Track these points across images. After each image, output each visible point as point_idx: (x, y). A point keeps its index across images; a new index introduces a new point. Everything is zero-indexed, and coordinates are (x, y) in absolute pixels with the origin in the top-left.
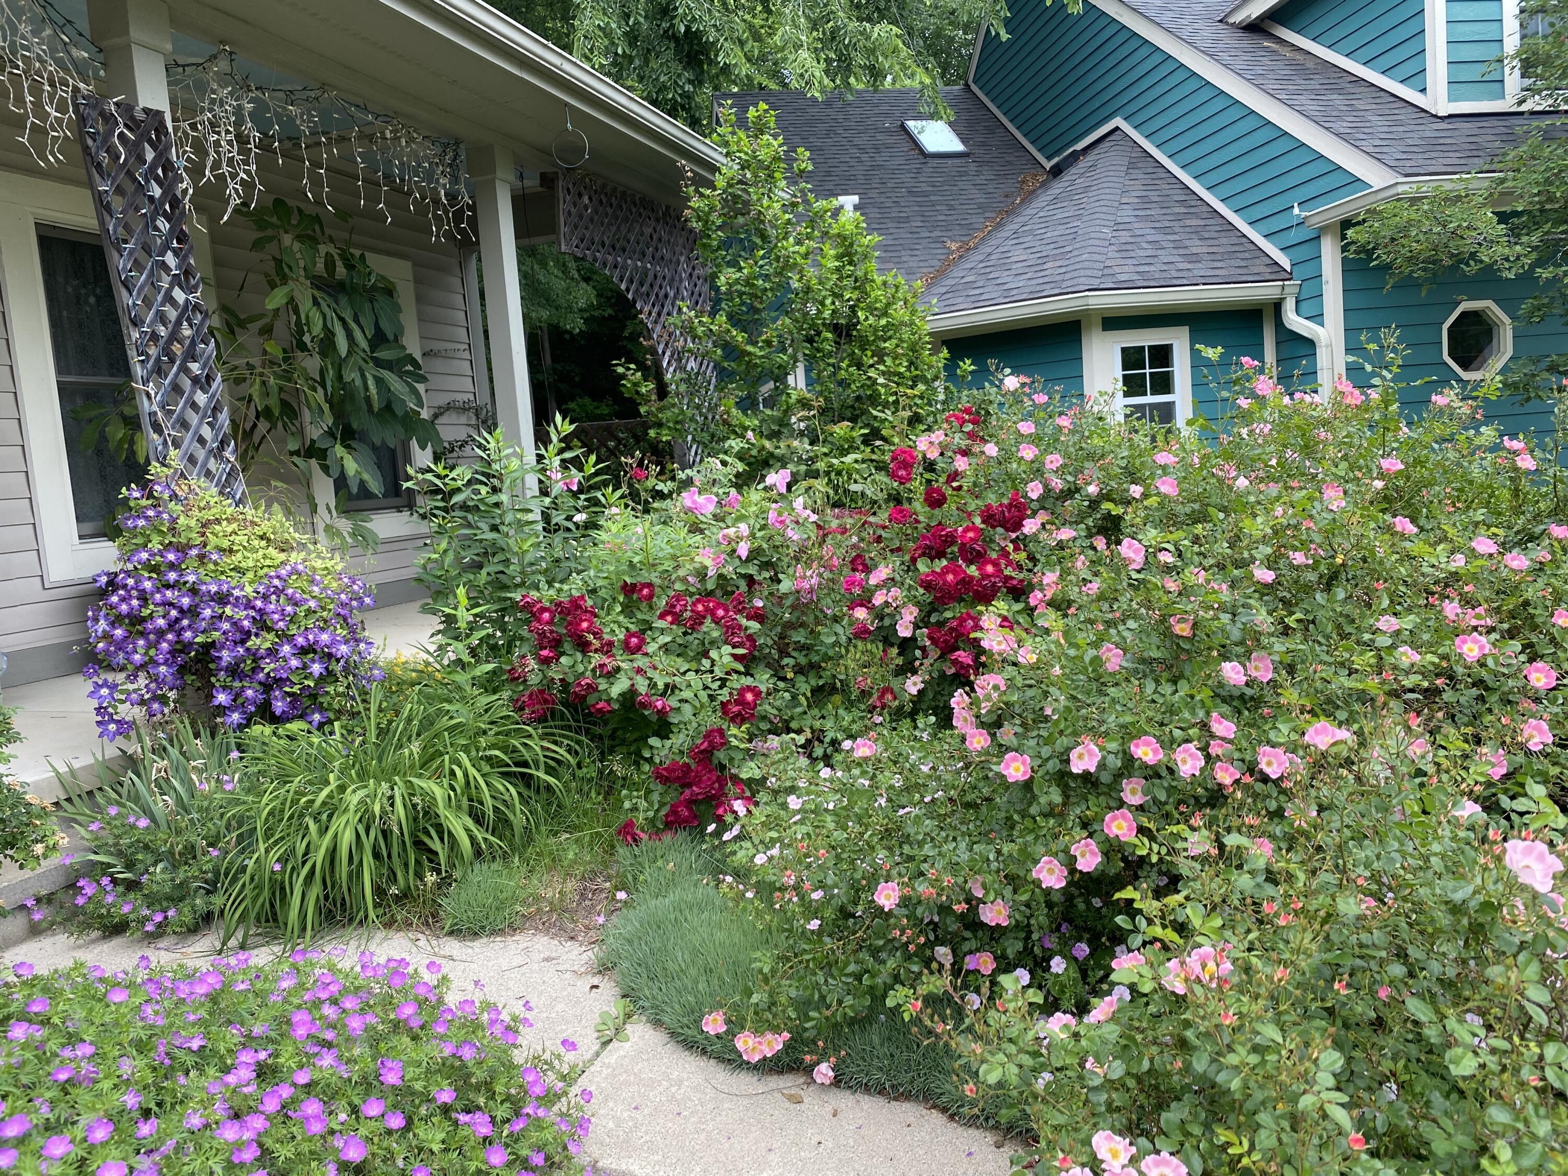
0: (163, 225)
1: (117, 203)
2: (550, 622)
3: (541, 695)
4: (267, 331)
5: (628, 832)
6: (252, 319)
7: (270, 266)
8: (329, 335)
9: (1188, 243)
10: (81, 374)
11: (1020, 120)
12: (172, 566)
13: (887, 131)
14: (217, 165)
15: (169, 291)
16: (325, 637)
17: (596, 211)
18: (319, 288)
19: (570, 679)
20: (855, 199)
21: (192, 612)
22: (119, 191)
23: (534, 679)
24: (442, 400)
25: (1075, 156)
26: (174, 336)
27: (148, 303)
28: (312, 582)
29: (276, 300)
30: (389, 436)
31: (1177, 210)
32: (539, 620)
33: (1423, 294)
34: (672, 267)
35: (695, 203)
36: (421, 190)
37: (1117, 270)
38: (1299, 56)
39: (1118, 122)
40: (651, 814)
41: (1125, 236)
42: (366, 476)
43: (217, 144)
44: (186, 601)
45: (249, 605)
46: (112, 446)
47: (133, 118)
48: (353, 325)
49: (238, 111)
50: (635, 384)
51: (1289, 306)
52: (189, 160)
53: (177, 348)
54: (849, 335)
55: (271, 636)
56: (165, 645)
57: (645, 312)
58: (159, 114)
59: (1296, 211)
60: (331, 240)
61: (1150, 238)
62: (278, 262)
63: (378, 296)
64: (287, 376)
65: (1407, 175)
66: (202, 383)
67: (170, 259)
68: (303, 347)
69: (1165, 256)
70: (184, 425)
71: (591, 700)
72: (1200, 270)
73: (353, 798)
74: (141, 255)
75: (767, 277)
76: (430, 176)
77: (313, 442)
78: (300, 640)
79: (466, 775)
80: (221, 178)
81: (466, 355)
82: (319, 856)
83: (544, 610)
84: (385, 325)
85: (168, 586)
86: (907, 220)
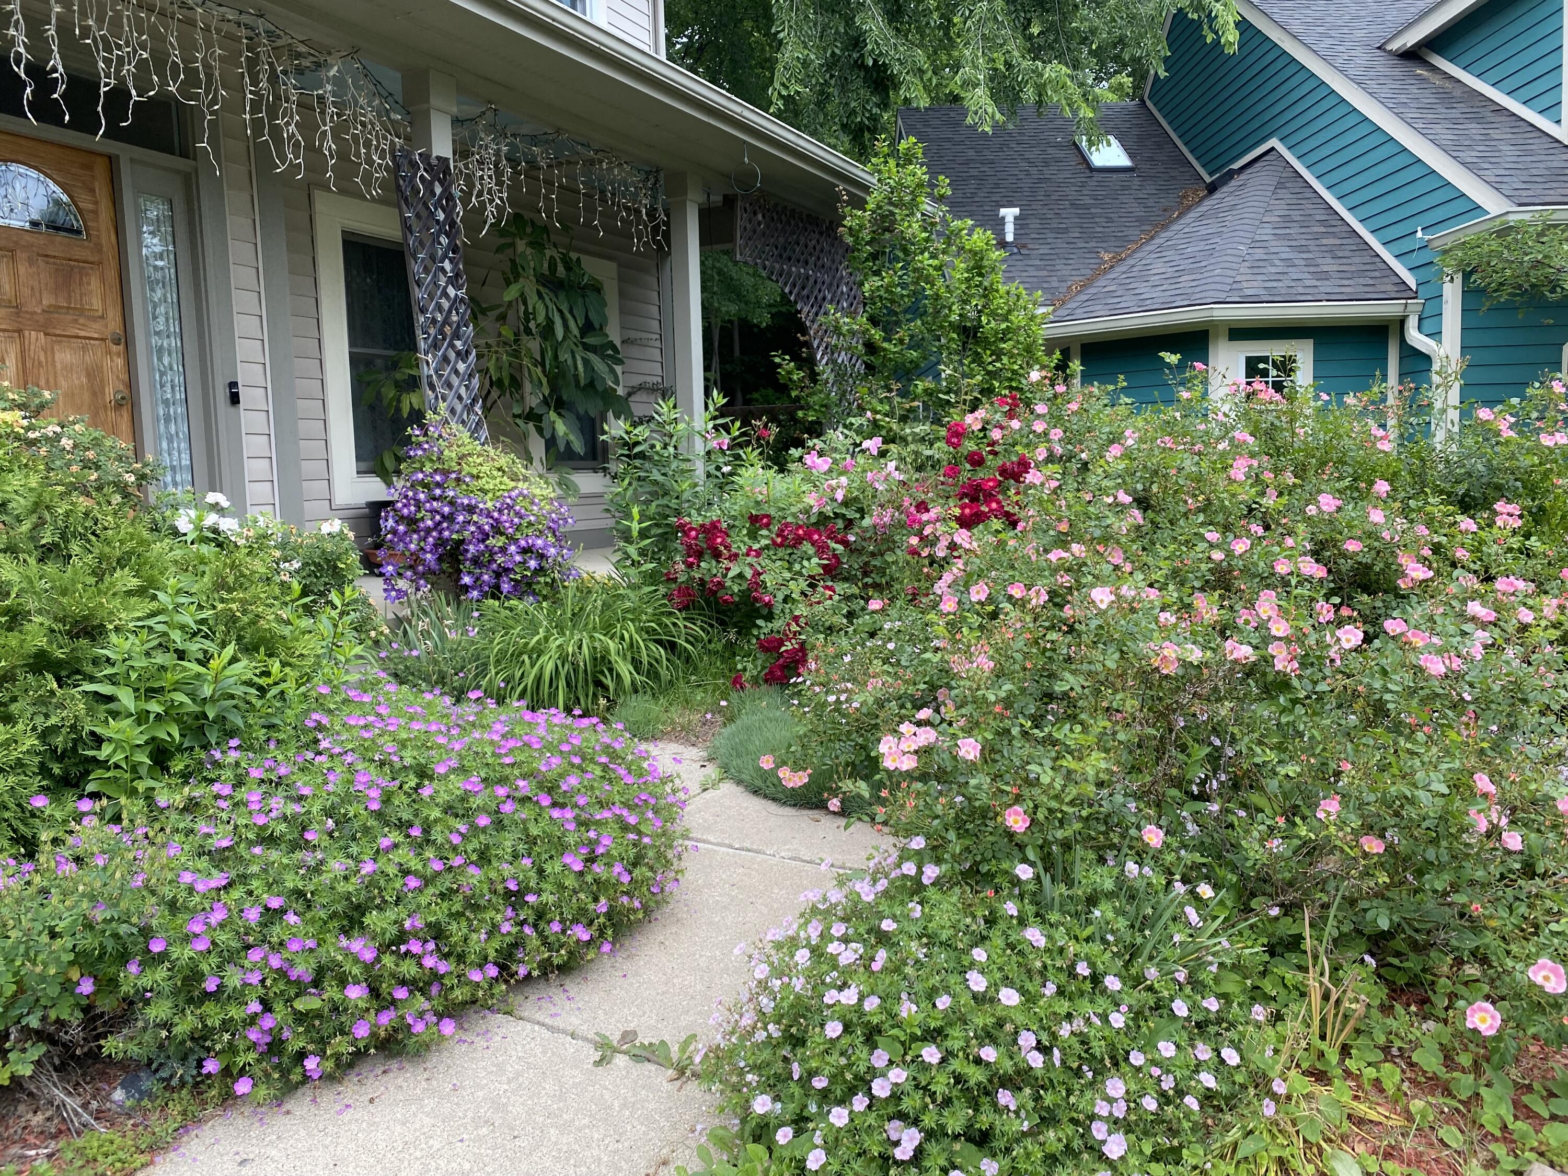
0: (444, 240)
1: (416, 228)
2: (696, 538)
3: (685, 591)
4: (502, 318)
5: (737, 682)
6: (491, 308)
7: (507, 266)
8: (550, 323)
9: (1320, 261)
10: (364, 346)
11: (1188, 136)
12: (438, 485)
13: (1058, 146)
14: (480, 194)
15: (445, 288)
16: (539, 542)
17: (767, 226)
18: (544, 285)
19: (707, 579)
20: (1016, 211)
21: (450, 518)
22: (418, 216)
23: (682, 578)
24: (636, 381)
25: (1231, 174)
26: (446, 321)
27: (431, 296)
28: (533, 503)
29: (511, 294)
30: (592, 408)
31: (1316, 229)
32: (688, 536)
33: (1520, 316)
34: (832, 273)
35: (848, 222)
36: (627, 209)
37: (1245, 285)
38: (1448, 84)
39: (1274, 142)
40: (755, 673)
41: (1259, 253)
42: (572, 437)
43: (482, 178)
44: (446, 510)
45: (489, 515)
46: (385, 403)
47: (429, 164)
48: (568, 316)
49: (497, 153)
50: (789, 373)
51: (1412, 322)
52: (462, 190)
53: (447, 329)
54: (975, 336)
55: (503, 538)
56: (431, 540)
57: (805, 311)
58: (447, 160)
59: (1419, 234)
60: (555, 246)
61: (1284, 256)
62: (513, 262)
63: (589, 293)
64: (516, 354)
65: (1520, 205)
66: (462, 355)
67: (447, 265)
68: (528, 332)
69: (1294, 273)
70: (449, 386)
71: (720, 594)
72: (1326, 287)
73: (553, 645)
74: (428, 262)
75: (904, 286)
76: (634, 197)
77: (531, 409)
78: (523, 543)
79: (631, 637)
80: (482, 204)
81: (658, 344)
82: (530, 680)
83: (692, 529)
84: (593, 316)
85: (435, 499)
86: (1066, 230)
